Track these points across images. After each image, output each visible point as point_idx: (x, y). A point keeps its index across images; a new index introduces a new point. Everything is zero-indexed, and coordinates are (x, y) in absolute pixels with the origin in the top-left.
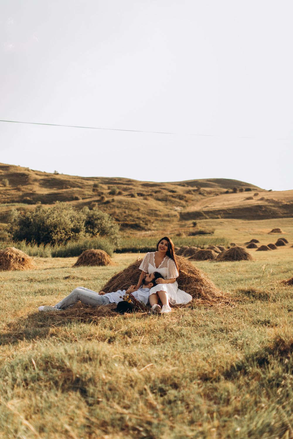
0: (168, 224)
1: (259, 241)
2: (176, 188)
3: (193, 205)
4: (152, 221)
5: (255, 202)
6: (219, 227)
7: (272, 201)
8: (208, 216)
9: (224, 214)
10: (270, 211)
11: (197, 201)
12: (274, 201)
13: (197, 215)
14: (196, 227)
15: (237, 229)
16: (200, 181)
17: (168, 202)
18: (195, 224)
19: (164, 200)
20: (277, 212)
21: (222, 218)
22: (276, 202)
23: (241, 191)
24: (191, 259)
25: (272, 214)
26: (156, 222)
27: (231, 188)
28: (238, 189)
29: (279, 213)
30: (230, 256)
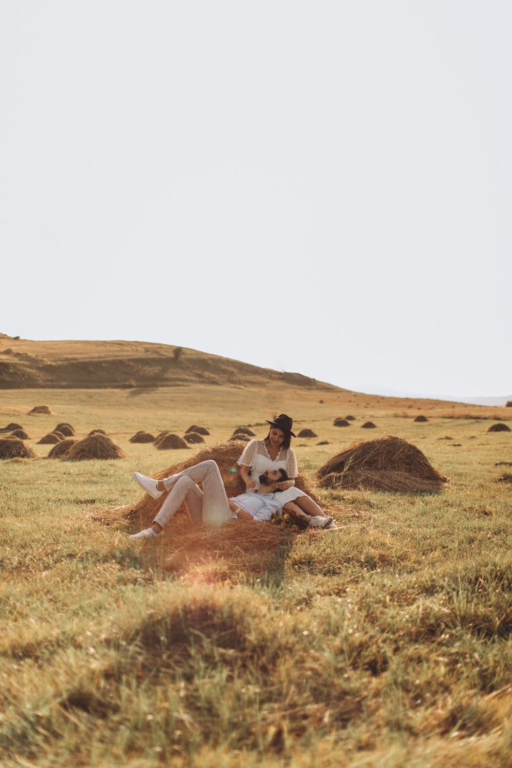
7: (26, 357)
10: (23, 375)
12: (30, 357)
20: (35, 377)
22: (34, 359)
25: (26, 379)
29: (38, 378)
30: (90, 451)
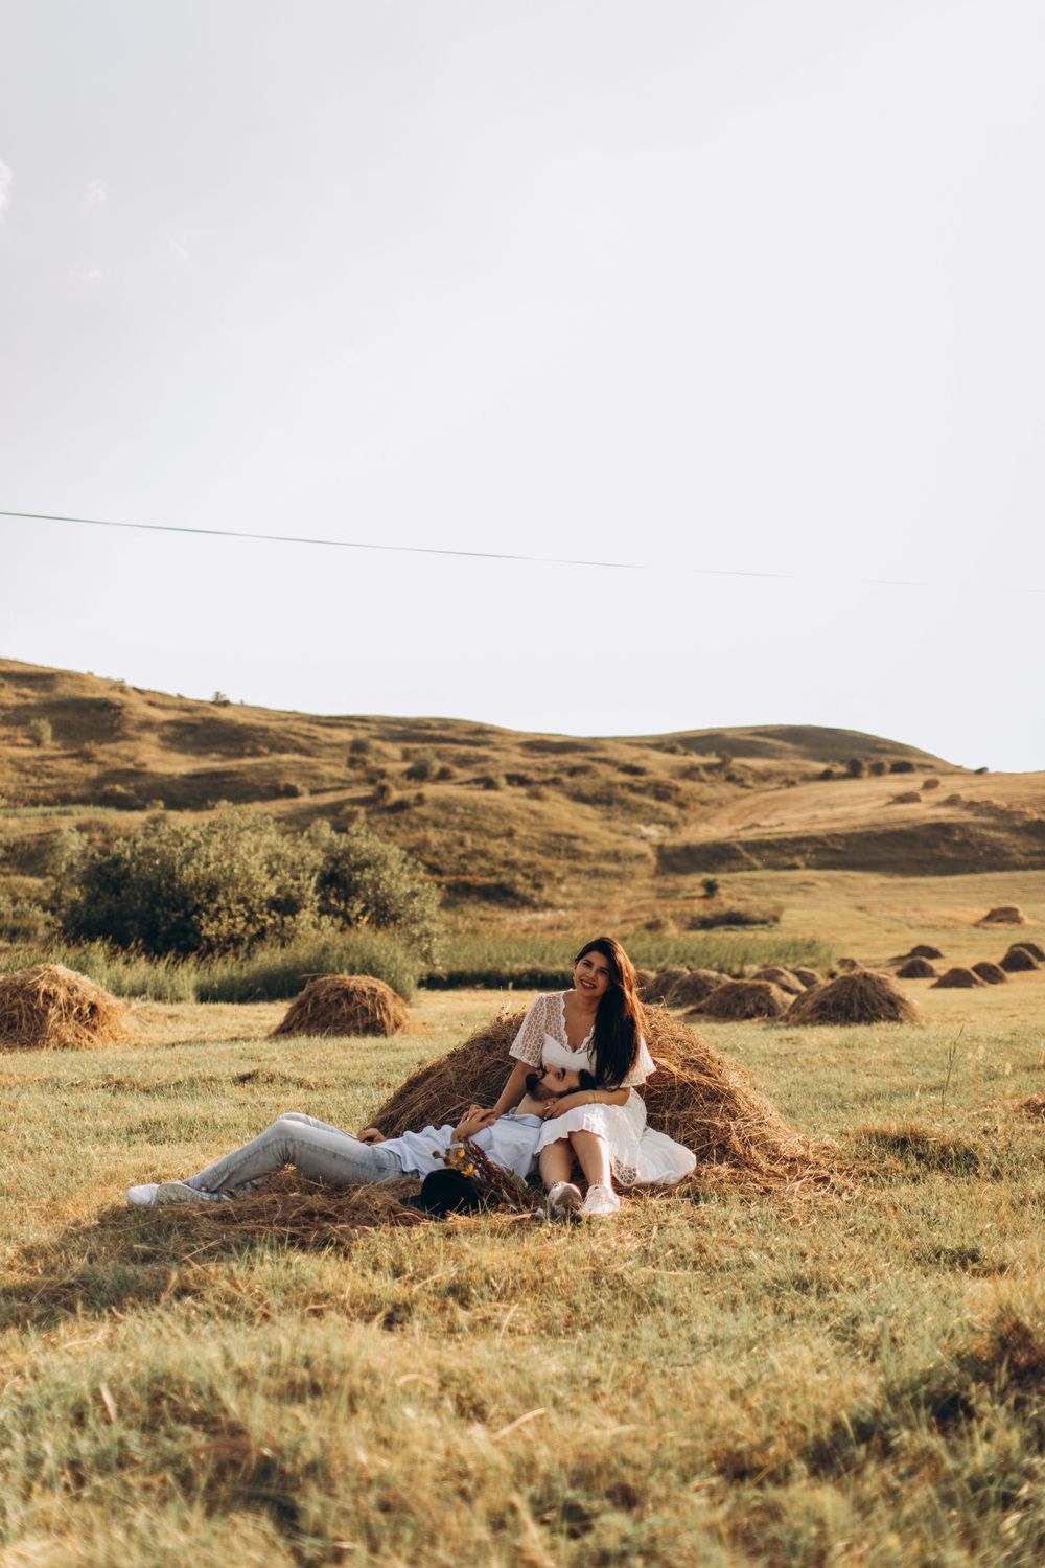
0: (614, 885)
1: (943, 951)
2: (646, 757)
3: (706, 819)
4: (558, 874)
5: (925, 811)
6: (797, 899)
7: (989, 808)
8: (759, 858)
9: (816, 851)
10: (981, 845)
11: (721, 804)
12: (996, 807)
13: (719, 856)
14: (716, 899)
15: (861, 909)
16: (729, 735)
17: (615, 806)
18: (711, 888)
19: (603, 799)
20: (1006, 849)
21: (808, 866)
22: (1003, 812)
23: (878, 770)
24: (697, 1015)
25: (986, 853)
26: (571, 879)
27: (842, 762)
28: (866, 765)
29: (1013, 850)
30: (837, 1007)
